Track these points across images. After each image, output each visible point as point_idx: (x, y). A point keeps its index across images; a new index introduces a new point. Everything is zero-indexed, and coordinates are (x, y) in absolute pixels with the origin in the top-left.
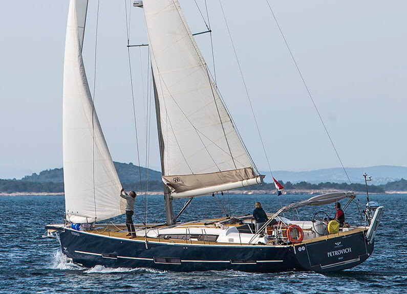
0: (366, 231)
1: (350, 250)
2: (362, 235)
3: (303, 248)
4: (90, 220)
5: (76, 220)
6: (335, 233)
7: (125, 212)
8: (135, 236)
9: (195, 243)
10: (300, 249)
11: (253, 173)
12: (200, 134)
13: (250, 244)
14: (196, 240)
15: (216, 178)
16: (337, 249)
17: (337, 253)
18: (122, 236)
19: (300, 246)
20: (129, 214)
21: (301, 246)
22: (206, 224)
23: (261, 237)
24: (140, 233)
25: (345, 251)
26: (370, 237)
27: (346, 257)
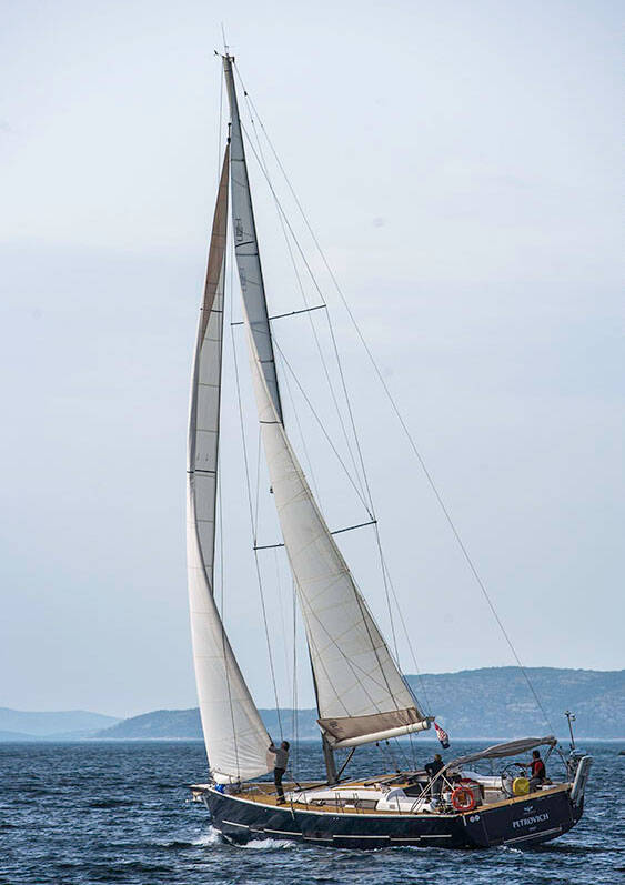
0: (570, 790)
1: (546, 816)
2: (565, 795)
3: (477, 818)
4: (234, 780)
5: (220, 779)
6: (523, 794)
7: (273, 769)
8: (282, 801)
9: (349, 812)
10: (472, 819)
11: (418, 715)
12: (355, 669)
13: (411, 812)
14: (353, 807)
15: (376, 722)
16: (527, 817)
17: (527, 822)
18: (269, 803)
19: (471, 815)
20: (279, 773)
21: (474, 815)
22: (365, 785)
23: (426, 802)
24: (288, 796)
25: (539, 819)
26: (576, 798)
27: (541, 826)
